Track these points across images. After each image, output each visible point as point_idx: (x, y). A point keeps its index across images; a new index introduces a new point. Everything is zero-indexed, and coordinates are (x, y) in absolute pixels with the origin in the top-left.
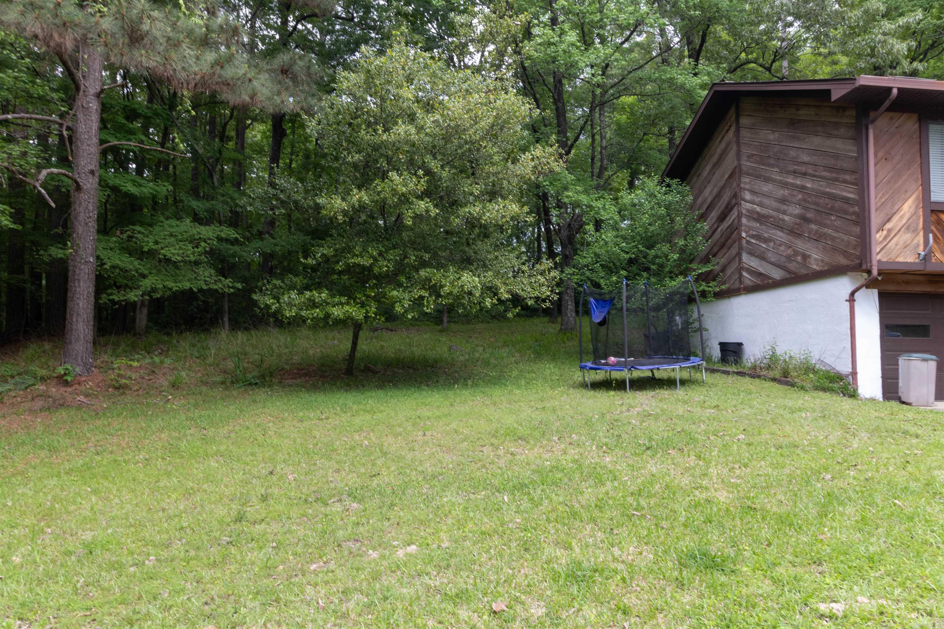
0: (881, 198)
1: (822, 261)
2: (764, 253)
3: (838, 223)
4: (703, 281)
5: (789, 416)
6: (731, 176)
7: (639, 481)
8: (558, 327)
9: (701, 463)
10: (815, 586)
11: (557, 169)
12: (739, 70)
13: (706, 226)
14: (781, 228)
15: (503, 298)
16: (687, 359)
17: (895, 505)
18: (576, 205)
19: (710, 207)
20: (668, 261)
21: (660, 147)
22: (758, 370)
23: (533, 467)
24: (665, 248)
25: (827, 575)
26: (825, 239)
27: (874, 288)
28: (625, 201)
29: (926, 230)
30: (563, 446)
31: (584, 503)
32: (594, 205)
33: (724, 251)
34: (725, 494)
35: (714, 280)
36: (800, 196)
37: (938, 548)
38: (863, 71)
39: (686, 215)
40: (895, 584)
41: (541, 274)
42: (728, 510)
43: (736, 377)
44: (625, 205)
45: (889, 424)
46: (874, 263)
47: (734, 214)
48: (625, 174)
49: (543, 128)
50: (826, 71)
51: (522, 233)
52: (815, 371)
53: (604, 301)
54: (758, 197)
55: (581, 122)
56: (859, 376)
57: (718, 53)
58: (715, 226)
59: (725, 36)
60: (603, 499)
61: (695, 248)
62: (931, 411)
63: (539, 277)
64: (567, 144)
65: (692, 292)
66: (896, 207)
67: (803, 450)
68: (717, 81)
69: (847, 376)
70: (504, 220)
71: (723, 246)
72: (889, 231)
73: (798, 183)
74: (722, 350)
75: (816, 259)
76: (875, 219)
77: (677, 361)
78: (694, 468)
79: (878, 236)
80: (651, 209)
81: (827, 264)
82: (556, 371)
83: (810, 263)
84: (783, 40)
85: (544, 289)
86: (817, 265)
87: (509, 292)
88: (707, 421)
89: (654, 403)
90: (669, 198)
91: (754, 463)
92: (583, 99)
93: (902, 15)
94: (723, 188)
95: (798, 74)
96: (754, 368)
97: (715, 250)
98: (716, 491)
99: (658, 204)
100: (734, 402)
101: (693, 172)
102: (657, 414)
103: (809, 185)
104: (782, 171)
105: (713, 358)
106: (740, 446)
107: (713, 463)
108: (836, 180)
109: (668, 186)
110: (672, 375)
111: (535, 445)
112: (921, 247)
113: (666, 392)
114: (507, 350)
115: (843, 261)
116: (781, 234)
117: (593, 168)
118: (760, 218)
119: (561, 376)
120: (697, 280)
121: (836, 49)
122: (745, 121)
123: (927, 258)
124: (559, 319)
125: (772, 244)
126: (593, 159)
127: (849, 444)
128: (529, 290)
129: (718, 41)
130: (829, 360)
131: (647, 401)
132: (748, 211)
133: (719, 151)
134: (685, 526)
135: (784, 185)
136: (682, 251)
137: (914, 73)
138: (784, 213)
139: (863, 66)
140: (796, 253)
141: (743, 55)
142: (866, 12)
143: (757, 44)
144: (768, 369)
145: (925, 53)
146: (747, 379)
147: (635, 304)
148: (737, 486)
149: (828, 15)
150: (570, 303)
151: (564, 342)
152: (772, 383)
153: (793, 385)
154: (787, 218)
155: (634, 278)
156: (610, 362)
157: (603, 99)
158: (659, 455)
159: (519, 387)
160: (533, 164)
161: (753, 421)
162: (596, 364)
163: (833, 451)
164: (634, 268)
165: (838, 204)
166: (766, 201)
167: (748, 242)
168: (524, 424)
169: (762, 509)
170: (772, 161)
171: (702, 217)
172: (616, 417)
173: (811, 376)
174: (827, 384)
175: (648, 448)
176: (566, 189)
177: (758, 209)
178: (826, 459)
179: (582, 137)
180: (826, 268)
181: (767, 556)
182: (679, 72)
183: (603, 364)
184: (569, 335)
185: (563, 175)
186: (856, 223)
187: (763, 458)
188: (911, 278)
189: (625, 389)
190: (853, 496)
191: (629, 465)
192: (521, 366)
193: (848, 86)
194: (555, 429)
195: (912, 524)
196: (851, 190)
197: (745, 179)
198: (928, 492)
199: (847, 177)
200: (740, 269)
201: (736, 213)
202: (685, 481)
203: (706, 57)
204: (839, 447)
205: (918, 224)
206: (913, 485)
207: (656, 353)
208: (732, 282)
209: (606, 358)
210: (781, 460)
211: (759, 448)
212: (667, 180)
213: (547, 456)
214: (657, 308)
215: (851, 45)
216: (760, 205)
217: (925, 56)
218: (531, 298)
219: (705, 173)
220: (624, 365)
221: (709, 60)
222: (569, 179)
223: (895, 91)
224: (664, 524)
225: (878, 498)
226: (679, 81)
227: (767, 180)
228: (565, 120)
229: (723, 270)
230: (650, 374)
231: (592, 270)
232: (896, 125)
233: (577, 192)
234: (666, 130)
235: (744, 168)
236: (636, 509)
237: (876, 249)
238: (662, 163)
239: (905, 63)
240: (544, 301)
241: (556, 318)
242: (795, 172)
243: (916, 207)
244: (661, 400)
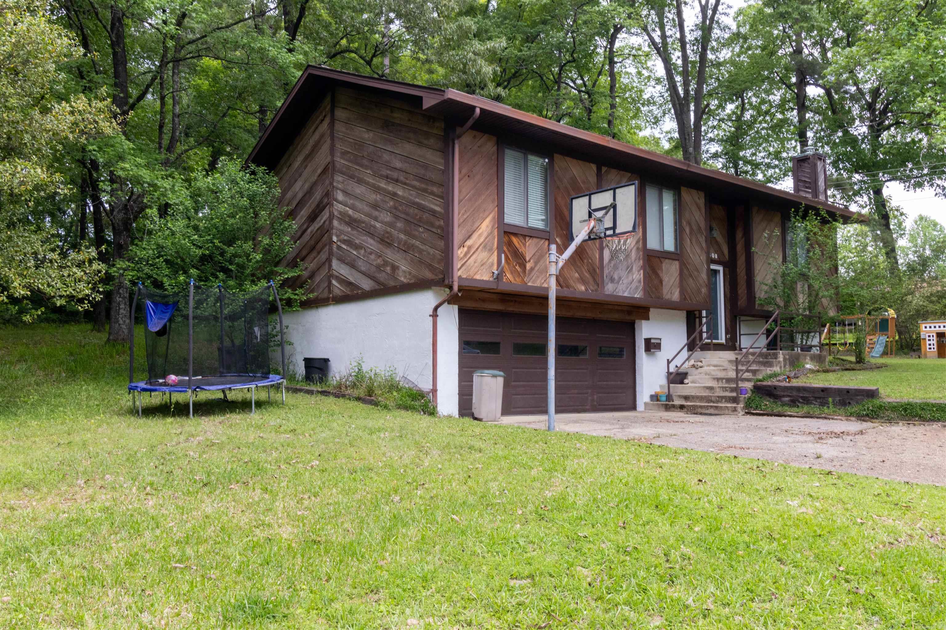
0: (463, 214)
1: (410, 273)
2: (354, 260)
3: (425, 235)
4: (289, 287)
5: (368, 437)
6: (325, 170)
7: (189, 525)
8: (104, 336)
9: (267, 496)
10: (369, 616)
11: (109, 131)
12: (338, 56)
13: (294, 225)
14: (372, 235)
15: (17, 295)
16: (265, 376)
17: (452, 520)
18: (137, 181)
19: (301, 204)
20: (250, 261)
21: (249, 127)
22: (343, 389)
23: (40, 523)
24: (248, 246)
25: (382, 603)
26: (413, 250)
27: (454, 304)
28: (199, 184)
29: (500, 251)
30: (90, 491)
31: (110, 563)
32: (159, 184)
33: (314, 254)
34: (289, 528)
35: (301, 287)
36: (392, 203)
37: (484, 557)
38: (454, 85)
39: (273, 210)
40: (443, 599)
41: (79, 266)
42: (290, 547)
43: (320, 397)
44: (199, 189)
45: (459, 440)
46: (456, 278)
47: (325, 215)
48: (205, 152)
49: (93, 74)
50: (424, 78)
51: (59, 210)
52: (398, 390)
53: (166, 305)
54: (350, 199)
55: (149, 77)
56: (438, 393)
57: (317, 33)
58: (305, 226)
59: (324, 14)
60: (137, 554)
61: (281, 248)
62: (496, 426)
63: (75, 270)
64: (126, 103)
65: (275, 300)
66: (476, 225)
67: (377, 473)
68: (313, 64)
69: (428, 393)
70: (23, 188)
71: (313, 249)
72: (470, 248)
73: (390, 189)
74: (306, 367)
75: (404, 272)
76: (458, 235)
77: (254, 379)
78: (258, 503)
79: (459, 252)
80: (232, 197)
81: (414, 276)
82: (96, 393)
83: (398, 275)
84: (384, 36)
85: (81, 285)
86: (405, 277)
87: (28, 287)
88: (280, 448)
89: (220, 429)
90: (254, 187)
91: (326, 491)
92: (151, 50)
93: (490, 39)
94: (315, 184)
95: (398, 75)
96: (339, 386)
97: (304, 253)
98: (280, 527)
99: (241, 193)
100: (312, 426)
101: (282, 161)
102: (223, 442)
103: (400, 193)
104: (376, 174)
105: (297, 376)
106: (313, 474)
107: (281, 495)
108: (425, 190)
109: (253, 173)
110: (248, 396)
111: (49, 493)
112: (495, 267)
113: (239, 417)
114: (25, 366)
115: (428, 275)
116: (371, 241)
117: (160, 138)
118: (352, 222)
119: (103, 400)
120: (282, 286)
121: (433, 58)
122: (339, 113)
123: (499, 278)
124: (107, 327)
125: (362, 252)
126: (161, 127)
127: (421, 462)
128: (59, 285)
129: (319, 19)
130: (413, 378)
131: (213, 428)
132: (340, 213)
133: (312, 142)
134: (239, 573)
135: (377, 189)
136: (267, 251)
137: (498, 98)
138: (376, 219)
139: (455, 80)
140: (386, 263)
141: (344, 42)
142: (460, 27)
143: (359, 33)
144: (353, 388)
145: (509, 81)
146: (331, 399)
147: (207, 310)
148: (302, 519)
149: (427, 21)
150: (122, 306)
151: (111, 357)
152: (356, 403)
153: (376, 404)
154: (378, 225)
155: (207, 280)
156: (170, 382)
157: (177, 55)
158: (217, 492)
159: (37, 417)
160: (72, 118)
161: (331, 445)
162: (151, 384)
163: (405, 471)
164: (208, 267)
165: (426, 216)
166: (358, 204)
167: (339, 247)
168: (35, 465)
169: (326, 542)
170: (365, 162)
171: (291, 214)
172: (170, 449)
173: (395, 394)
174: (409, 402)
175: (205, 485)
176: (121, 158)
177: (350, 212)
178: (397, 480)
179: (149, 96)
180: (412, 281)
181: (324, 593)
182: (272, 43)
183: (161, 384)
184: (120, 347)
185: (118, 140)
186: (442, 237)
187: (336, 485)
188: (486, 296)
189: (187, 415)
190: (417, 515)
191: (177, 507)
192: (45, 388)
193: (438, 96)
194: (81, 469)
195: (464, 537)
196: (438, 203)
197: (339, 178)
198: (482, 504)
199: (435, 189)
200: (330, 277)
201: (328, 214)
202: (244, 520)
203: (304, 34)
204: (411, 466)
205: (493, 244)
206: (471, 500)
207: (229, 369)
208: (321, 290)
209: (164, 377)
210: (353, 485)
211: (332, 474)
212: (253, 167)
213: (65, 507)
214: (233, 317)
215: (446, 58)
216: (353, 207)
217: (508, 84)
218: (61, 296)
219: (296, 164)
220: (188, 385)
221: (307, 38)
222: (126, 147)
223: (478, 111)
224: (214, 574)
225: (439, 515)
226: (271, 54)
227: (360, 181)
228: (126, 71)
229: (312, 276)
230: (220, 395)
231: (151, 265)
232: (478, 144)
233: (138, 166)
234: (255, 107)
235: (338, 165)
236: (180, 561)
237: (457, 264)
238: (249, 146)
239: (491, 86)
240: (81, 301)
241: (103, 325)
242: (387, 177)
243: (493, 227)
244: (230, 426)
